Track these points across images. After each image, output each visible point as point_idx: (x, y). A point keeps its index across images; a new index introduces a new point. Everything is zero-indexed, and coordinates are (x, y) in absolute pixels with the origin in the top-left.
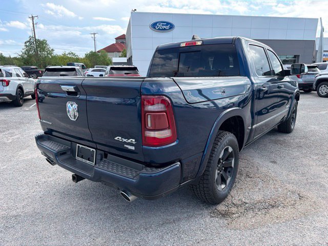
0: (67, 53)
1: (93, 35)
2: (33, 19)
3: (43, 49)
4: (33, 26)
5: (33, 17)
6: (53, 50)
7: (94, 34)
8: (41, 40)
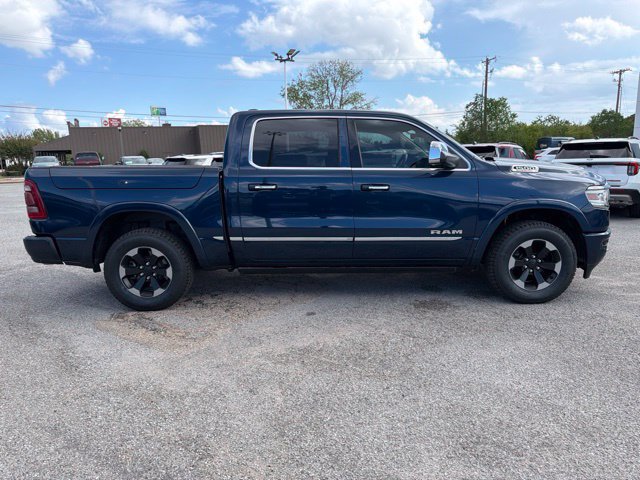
0: (543, 119)
1: (617, 76)
2: (487, 64)
3: (494, 116)
4: (486, 76)
5: (487, 60)
6: (514, 116)
7: (621, 72)
8: (497, 99)
